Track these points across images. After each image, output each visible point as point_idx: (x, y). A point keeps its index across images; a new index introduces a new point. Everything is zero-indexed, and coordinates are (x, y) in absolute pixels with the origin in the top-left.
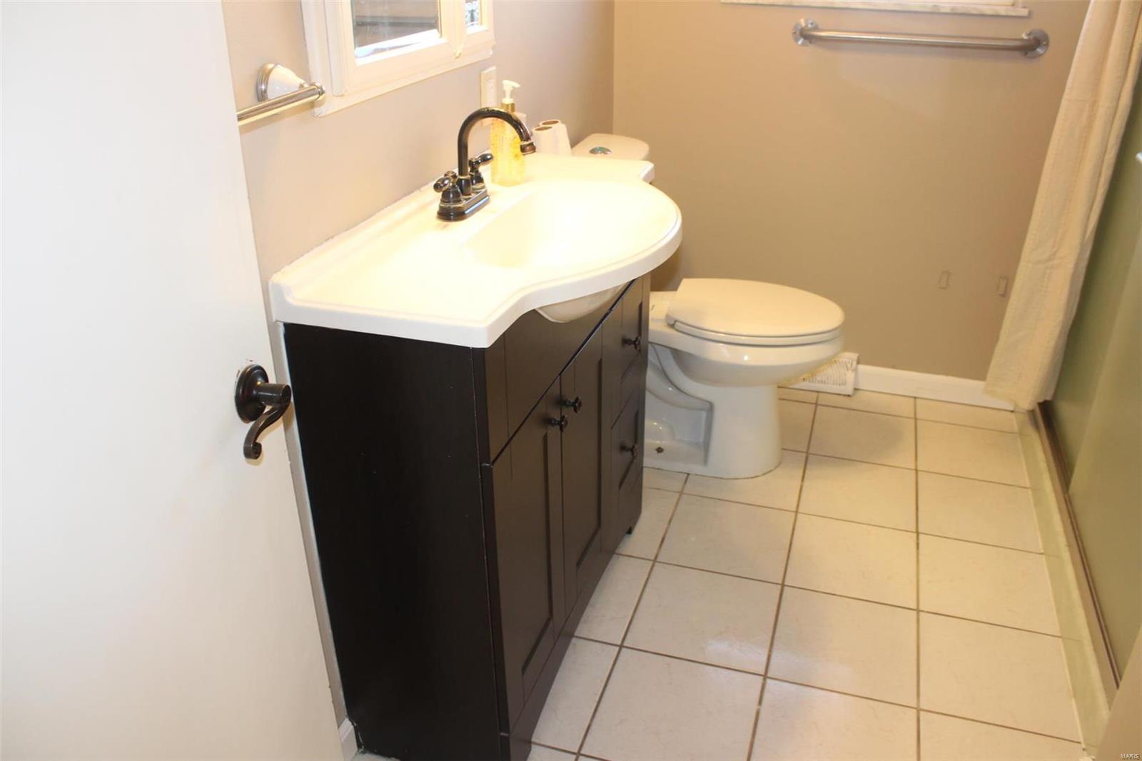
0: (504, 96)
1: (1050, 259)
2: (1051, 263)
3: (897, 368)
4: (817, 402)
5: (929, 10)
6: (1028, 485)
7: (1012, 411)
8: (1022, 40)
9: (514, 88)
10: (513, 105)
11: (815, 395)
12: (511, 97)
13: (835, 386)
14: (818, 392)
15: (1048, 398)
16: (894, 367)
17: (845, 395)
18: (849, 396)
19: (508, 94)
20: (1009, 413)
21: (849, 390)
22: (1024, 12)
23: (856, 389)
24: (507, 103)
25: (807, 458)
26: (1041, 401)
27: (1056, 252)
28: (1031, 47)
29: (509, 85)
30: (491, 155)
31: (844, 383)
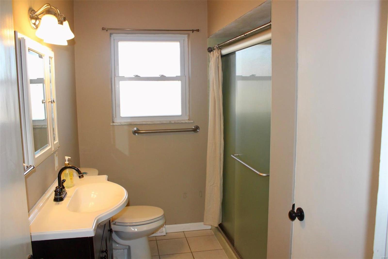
0: (66, 161)
1: (213, 184)
2: (214, 185)
3: (177, 224)
4: (156, 240)
5: (169, 123)
6: (222, 248)
7: (211, 229)
8: (193, 128)
9: (68, 158)
10: (68, 164)
11: (155, 237)
12: (68, 161)
13: (160, 233)
14: (156, 236)
15: (221, 222)
16: (176, 224)
17: (163, 236)
18: (165, 235)
19: (67, 160)
20: (210, 230)
21: (165, 234)
22: (192, 121)
23: (166, 233)
24: (67, 163)
25: (159, 257)
26: (219, 223)
27: (214, 182)
28: (196, 130)
29: (67, 158)
30: (65, 179)
31: (163, 232)
